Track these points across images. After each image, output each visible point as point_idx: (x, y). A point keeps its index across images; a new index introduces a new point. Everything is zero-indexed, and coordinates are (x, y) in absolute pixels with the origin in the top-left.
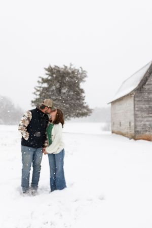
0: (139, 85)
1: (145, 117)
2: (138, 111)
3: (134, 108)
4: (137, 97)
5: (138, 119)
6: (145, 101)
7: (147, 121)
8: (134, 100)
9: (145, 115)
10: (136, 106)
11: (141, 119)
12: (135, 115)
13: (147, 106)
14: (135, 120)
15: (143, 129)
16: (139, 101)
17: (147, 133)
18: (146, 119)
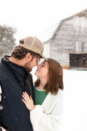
1: (56, 55)
2: (52, 51)
3: (50, 49)
6: (56, 45)
7: (57, 57)
8: (50, 45)
9: (56, 53)
12: (51, 54)
13: (57, 48)
16: (53, 46)
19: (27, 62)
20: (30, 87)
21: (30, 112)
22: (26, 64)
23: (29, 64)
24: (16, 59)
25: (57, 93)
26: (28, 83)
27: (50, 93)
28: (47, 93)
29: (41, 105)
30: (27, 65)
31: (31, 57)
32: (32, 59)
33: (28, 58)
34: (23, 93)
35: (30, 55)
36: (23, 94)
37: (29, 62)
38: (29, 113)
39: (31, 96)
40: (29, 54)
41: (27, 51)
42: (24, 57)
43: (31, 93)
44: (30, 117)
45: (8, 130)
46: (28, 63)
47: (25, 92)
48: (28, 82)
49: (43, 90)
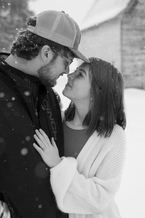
0: (129, 4)
1: (137, 54)
2: (126, 45)
3: (122, 40)
4: (126, 23)
5: (127, 58)
6: (136, 29)
7: (139, 60)
8: (122, 29)
9: (137, 51)
10: (124, 37)
11: (130, 57)
12: (123, 52)
13: (140, 37)
14: (123, 60)
15: (133, 72)
16: (128, 30)
17: (139, 79)
18: (137, 58)
19: (43, 64)
20: (51, 119)
21: (51, 170)
22: (41, 69)
23: (48, 70)
24: (20, 59)
25: (111, 132)
26: (46, 111)
27: (95, 134)
28: (89, 134)
29: (76, 158)
30: (44, 72)
31: (51, 55)
32: (55, 58)
33: (45, 57)
34: (37, 131)
35: (48, 49)
36: (35, 133)
37: (48, 64)
38: (50, 172)
39: (53, 139)
40: (46, 47)
41: (42, 41)
42: (37, 55)
43: (55, 132)
44: (49, 180)
45: (5, 202)
46: (45, 66)
47: (40, 130)
48: (48, 109)
49: (81, 128)
